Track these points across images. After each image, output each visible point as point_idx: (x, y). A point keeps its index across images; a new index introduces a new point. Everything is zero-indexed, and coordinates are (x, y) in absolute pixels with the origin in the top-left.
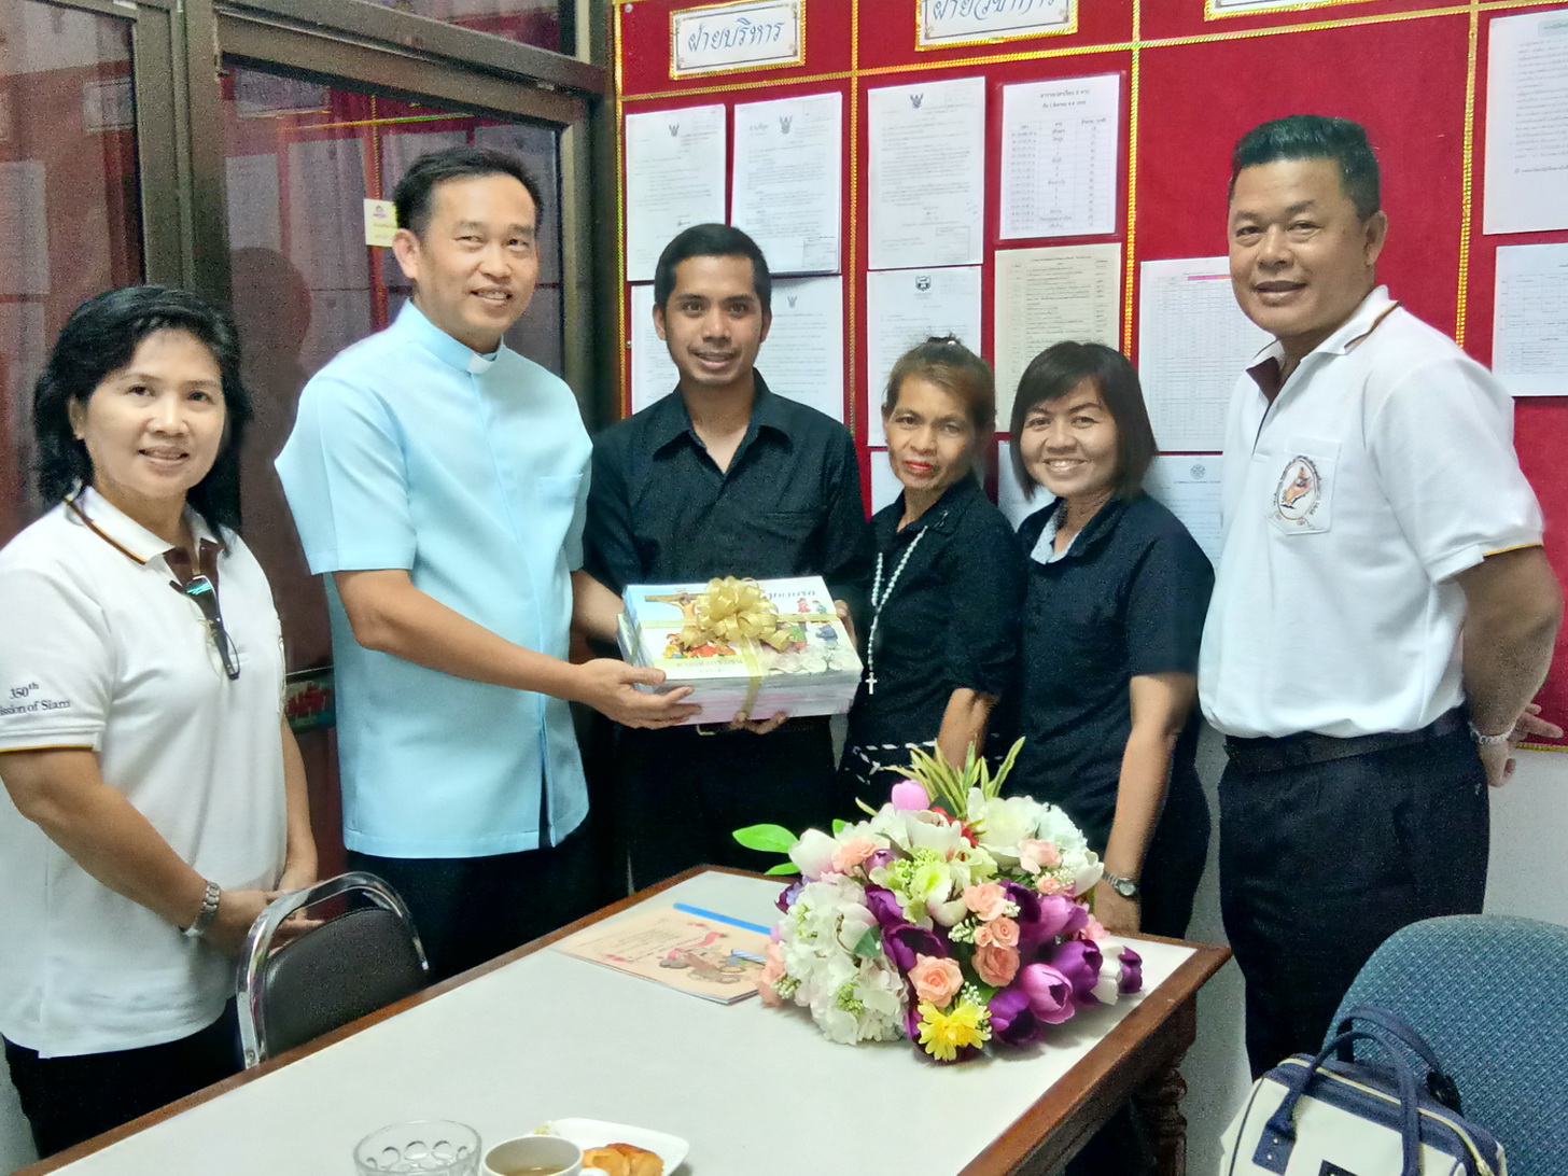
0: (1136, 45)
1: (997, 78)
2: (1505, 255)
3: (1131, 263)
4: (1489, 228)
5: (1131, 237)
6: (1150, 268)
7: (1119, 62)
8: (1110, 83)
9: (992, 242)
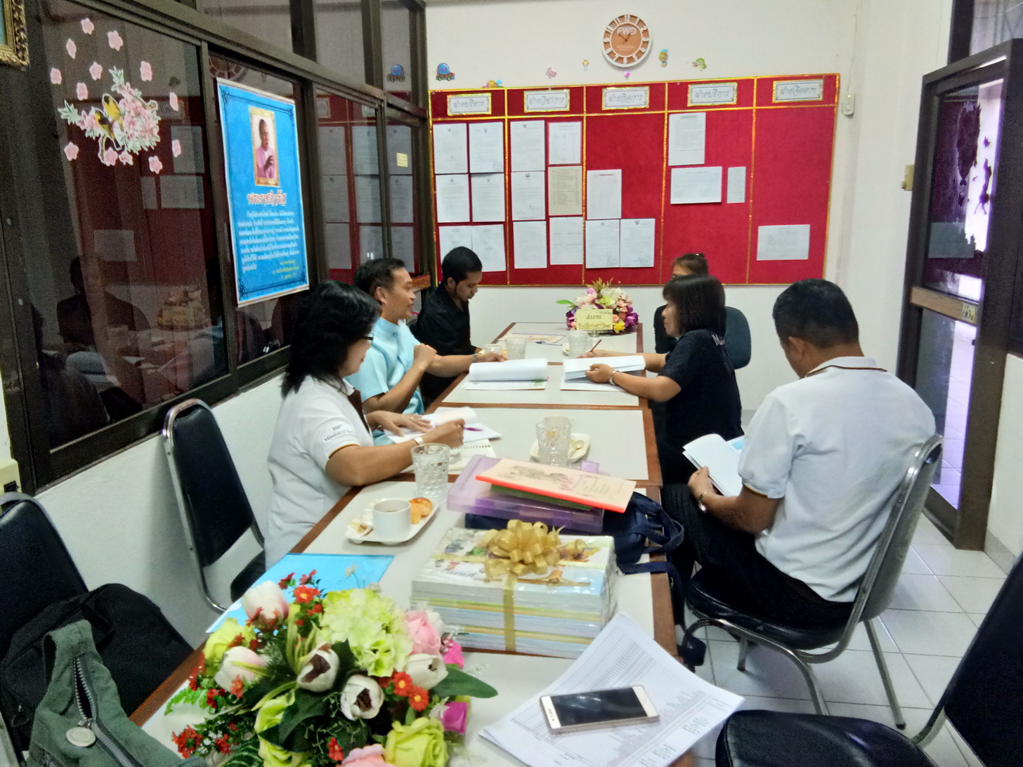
0: (585, 115)
1: (547, 121)
2: (673, 171)
3: (585, 171)
4: (670, 164)
5: (584, 164)
6: (589, 172)
7: (581, 119)
8: (578, 124)
9: (547, 165)
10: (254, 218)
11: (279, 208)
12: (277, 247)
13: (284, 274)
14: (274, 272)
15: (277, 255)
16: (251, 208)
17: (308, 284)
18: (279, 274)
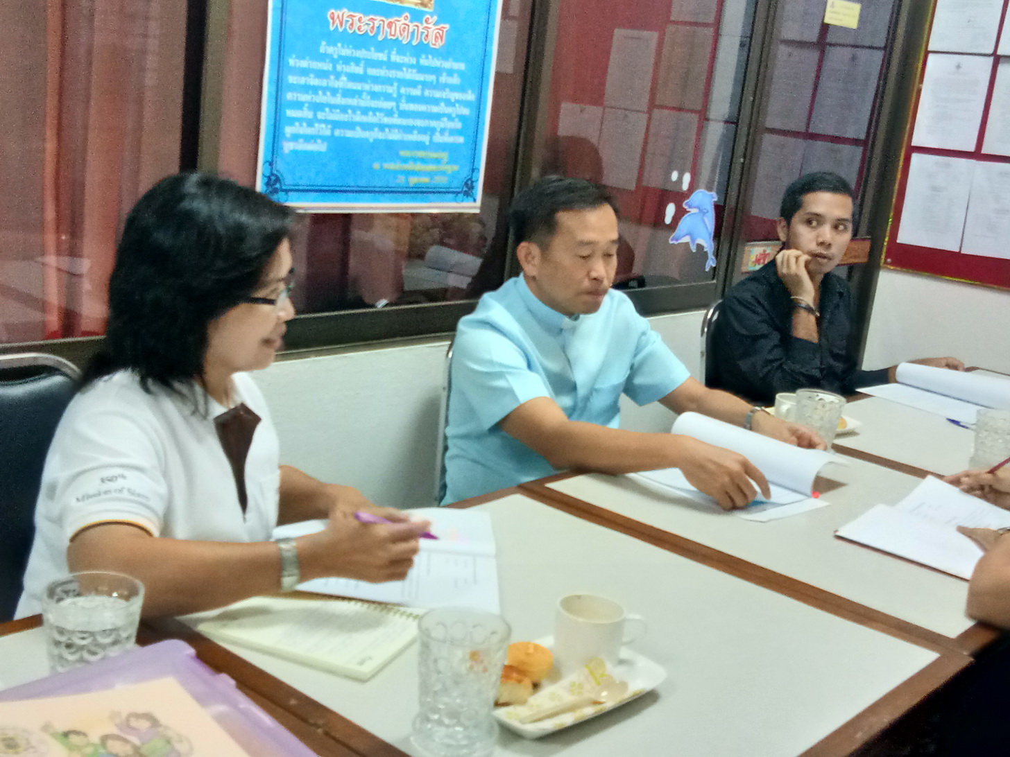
10: (340, 57)
11: (421, 49)
12: (396, 120)
13: (408, 173)
14: (376, 166)
15: (395, 136)
16: (332, 38)
17: (479, 203)
18: (396, 173)
